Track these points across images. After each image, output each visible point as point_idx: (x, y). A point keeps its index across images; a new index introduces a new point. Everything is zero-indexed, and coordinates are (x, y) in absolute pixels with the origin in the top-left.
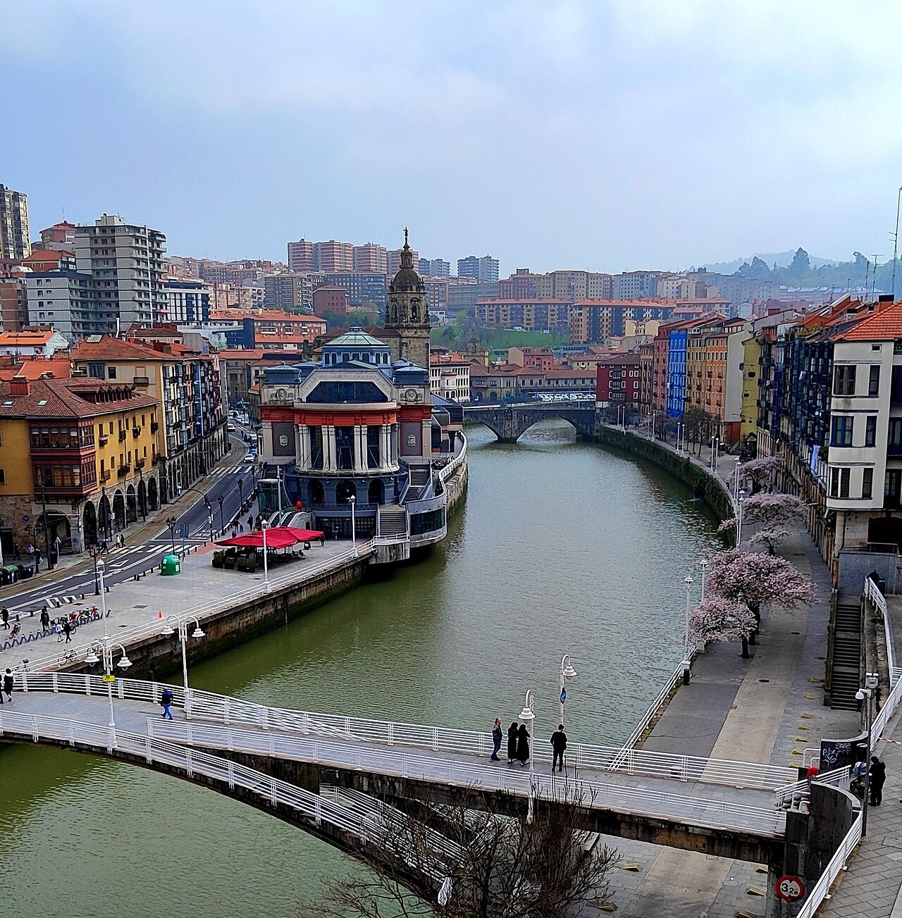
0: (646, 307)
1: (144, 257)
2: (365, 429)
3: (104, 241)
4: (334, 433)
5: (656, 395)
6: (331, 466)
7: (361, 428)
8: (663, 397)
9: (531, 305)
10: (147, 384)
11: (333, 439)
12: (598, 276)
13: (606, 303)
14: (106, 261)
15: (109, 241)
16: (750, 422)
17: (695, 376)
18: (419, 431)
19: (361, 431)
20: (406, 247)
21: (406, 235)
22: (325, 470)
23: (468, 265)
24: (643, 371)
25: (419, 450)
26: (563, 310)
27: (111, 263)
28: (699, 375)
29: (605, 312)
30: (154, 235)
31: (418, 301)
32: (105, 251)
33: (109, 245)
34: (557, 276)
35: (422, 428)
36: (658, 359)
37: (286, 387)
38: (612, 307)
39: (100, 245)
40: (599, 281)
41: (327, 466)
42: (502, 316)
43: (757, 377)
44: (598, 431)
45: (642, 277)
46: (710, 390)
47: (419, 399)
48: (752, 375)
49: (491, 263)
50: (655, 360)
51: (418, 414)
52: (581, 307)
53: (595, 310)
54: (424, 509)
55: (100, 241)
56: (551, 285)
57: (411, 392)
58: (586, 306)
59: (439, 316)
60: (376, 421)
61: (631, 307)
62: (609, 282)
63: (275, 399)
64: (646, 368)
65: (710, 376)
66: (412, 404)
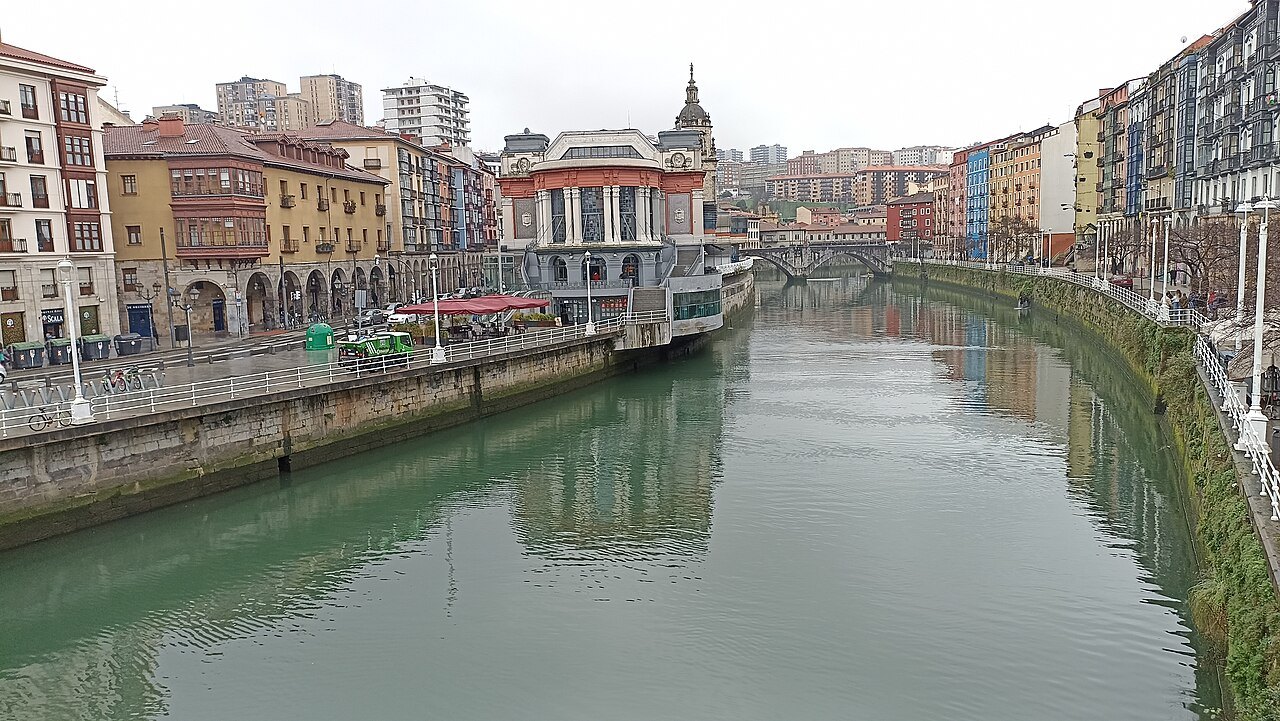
0: (928, 172)
1: (447, 115)
2: (616, 191)
3: (410, 102)
4: (577, 196)
5: (952, 224)
6: (575, 239)
7: (611, 188)
8: (961, 224)
9: (817, 179)
10: (379, 167)
11: (577, 203)
12: (878, 152)
13: (889, 168)
14: (411, 120)
15: (415, 101)
16: (1088, 211)
17: (999, 193)
18: (688, 205)
19: (611, 193)
20: (692, 82)
21: (692, 69)
22: (568, 243)
23: (760, 152)
24: (938, 201)
25: (689, 227)
26: (847, 181)
27: (416, 121)
28: (1005, 191)
29: (888, 176)
30: (457, 95)
31: (704, 134)
32: (411, 111)
33: (415, 105)
34: (841, 153)
35: (691, 199)
36: (954, 187)
37: (529, 156)
38: (895, 171)
39: (406, 105)
40: (880, 156)
41: (571, 237)
42: (790, 191)
43: (1095, 157)
44: (890, 267)
45: (921, 151)
46: (1019, 204)
47: (687, 164)
48: (1089, 155)
49: (781, 150)
50: (951, 188)
51: (686, 182)
52: (864, 173)
53: (879, 175)
54: (691, 288)
55: (406, 102)
56: (835, 161)
57: (678, 156)
58: (870, 171)
59: (732, 192)
60: (631, 180)
61: (913, 171)
62: (889, 157)
63: (515, 169)
64: (940, 199)
65: (1019, 189)
66: (679, 170)
